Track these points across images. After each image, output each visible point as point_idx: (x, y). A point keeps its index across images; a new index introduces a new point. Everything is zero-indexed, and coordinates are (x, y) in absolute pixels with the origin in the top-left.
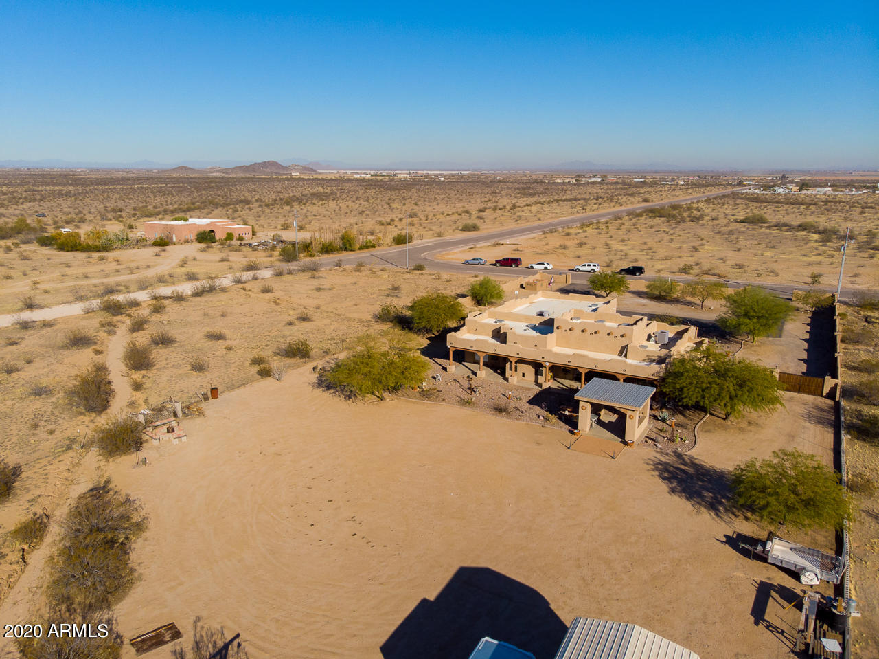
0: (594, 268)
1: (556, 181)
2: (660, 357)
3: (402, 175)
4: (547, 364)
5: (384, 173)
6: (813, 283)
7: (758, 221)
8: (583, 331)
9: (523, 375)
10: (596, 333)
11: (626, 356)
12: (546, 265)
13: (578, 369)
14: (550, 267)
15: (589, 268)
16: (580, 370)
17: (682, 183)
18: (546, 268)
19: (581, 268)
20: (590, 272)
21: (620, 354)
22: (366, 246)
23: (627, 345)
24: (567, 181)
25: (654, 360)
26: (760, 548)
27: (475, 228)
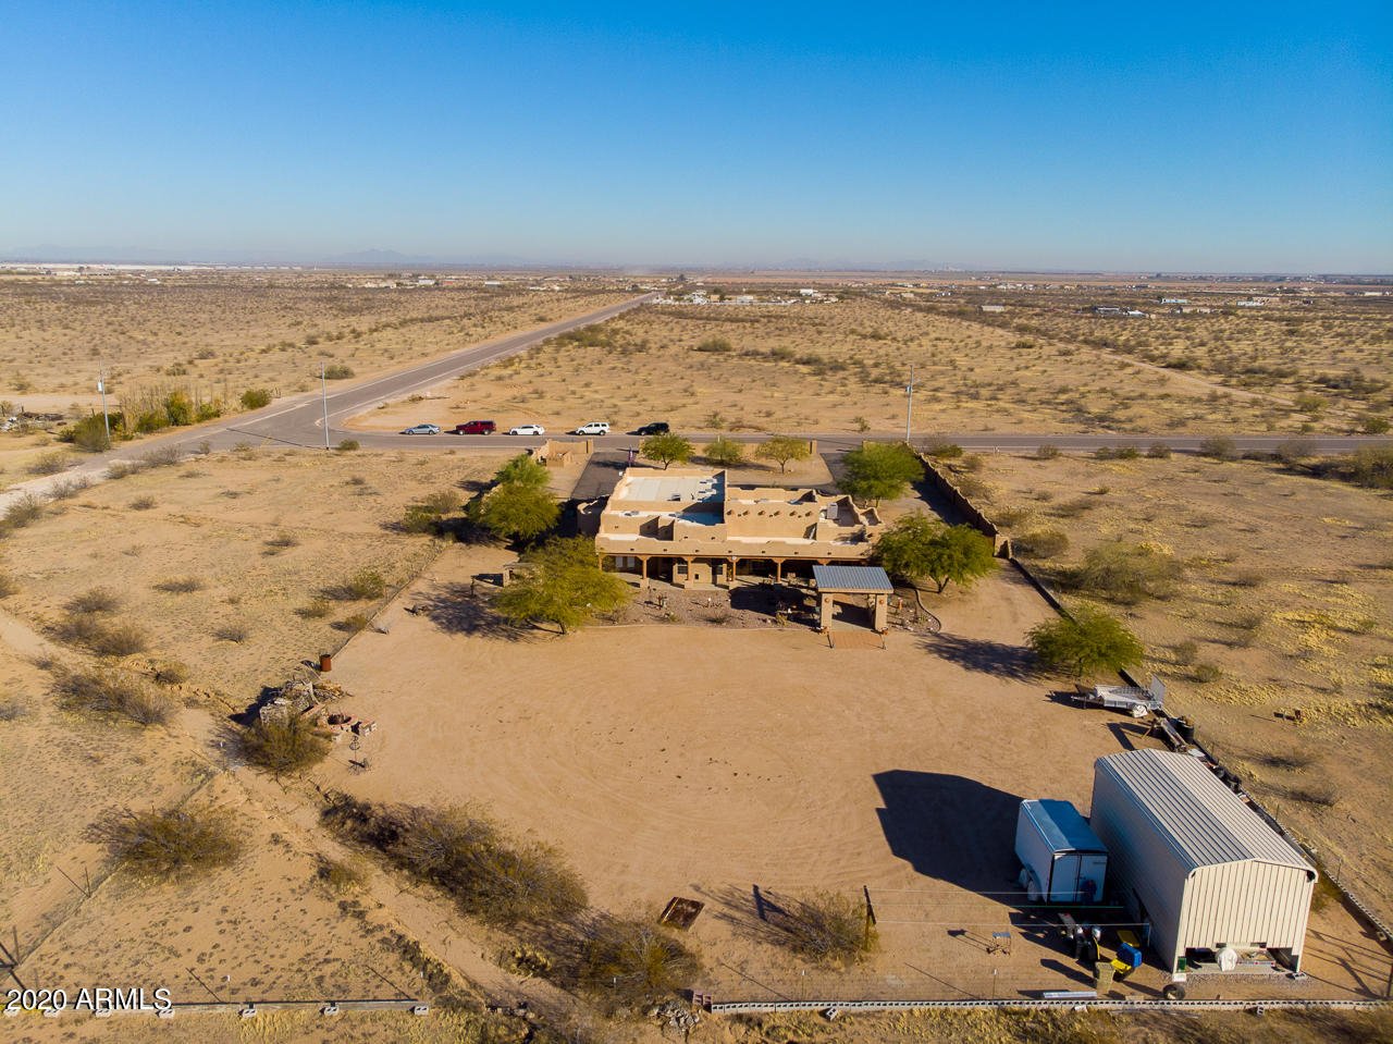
0: (604, 428)
1: (366, 286)
2: (853, 534)
3: (65, 272)
4: (735, 559)
5: (22, 267)
6: (862, 430)
7: (718, 348)
8: (760, 514)
9: (697, 577)
10: (777, 514)
11: (814, 537)
12: (536, 429)
13: (774, 559)
14: (541, 431)
15: (597, 430)
16: (776, 560)
17: (557, 288)
18: (536, 433)
19: (587, 430)
20: (599, 434)
21: (807, 536)
22: (207, 415)
23: (816, 524)
24: (383, 285)
25: (847, 539)
26: (1092, 697)
27: (346, 374)
